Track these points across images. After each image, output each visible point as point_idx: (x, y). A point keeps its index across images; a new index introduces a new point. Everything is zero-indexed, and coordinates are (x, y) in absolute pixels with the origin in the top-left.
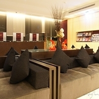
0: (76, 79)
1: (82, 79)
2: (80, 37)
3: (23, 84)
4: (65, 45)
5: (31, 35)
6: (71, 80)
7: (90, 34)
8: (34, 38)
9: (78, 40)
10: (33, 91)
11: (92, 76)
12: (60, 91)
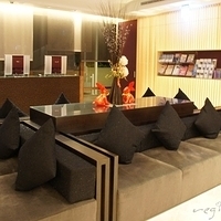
0: (151, 178)
1: (163, 178)
2: (168, 64)
3: (43, 192)
4: (129, 95)
5: (48, 60)
6: (141, 181)
7: (191, 59)
8: (56, 67)
9: (162, 72)
10: (65, 206)
11: (186, 171)
12: (117, 204)
